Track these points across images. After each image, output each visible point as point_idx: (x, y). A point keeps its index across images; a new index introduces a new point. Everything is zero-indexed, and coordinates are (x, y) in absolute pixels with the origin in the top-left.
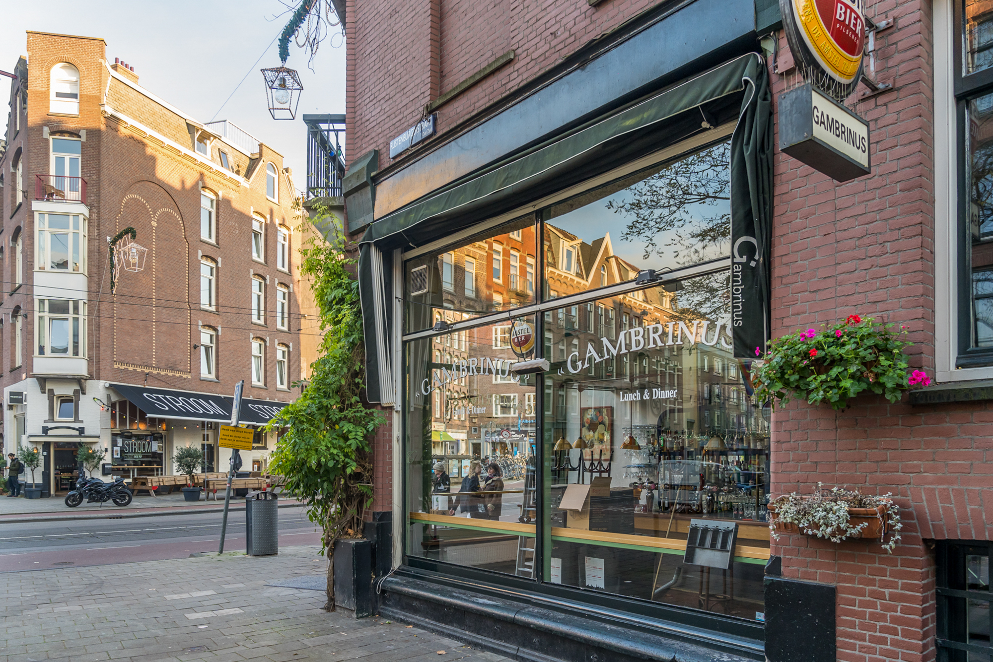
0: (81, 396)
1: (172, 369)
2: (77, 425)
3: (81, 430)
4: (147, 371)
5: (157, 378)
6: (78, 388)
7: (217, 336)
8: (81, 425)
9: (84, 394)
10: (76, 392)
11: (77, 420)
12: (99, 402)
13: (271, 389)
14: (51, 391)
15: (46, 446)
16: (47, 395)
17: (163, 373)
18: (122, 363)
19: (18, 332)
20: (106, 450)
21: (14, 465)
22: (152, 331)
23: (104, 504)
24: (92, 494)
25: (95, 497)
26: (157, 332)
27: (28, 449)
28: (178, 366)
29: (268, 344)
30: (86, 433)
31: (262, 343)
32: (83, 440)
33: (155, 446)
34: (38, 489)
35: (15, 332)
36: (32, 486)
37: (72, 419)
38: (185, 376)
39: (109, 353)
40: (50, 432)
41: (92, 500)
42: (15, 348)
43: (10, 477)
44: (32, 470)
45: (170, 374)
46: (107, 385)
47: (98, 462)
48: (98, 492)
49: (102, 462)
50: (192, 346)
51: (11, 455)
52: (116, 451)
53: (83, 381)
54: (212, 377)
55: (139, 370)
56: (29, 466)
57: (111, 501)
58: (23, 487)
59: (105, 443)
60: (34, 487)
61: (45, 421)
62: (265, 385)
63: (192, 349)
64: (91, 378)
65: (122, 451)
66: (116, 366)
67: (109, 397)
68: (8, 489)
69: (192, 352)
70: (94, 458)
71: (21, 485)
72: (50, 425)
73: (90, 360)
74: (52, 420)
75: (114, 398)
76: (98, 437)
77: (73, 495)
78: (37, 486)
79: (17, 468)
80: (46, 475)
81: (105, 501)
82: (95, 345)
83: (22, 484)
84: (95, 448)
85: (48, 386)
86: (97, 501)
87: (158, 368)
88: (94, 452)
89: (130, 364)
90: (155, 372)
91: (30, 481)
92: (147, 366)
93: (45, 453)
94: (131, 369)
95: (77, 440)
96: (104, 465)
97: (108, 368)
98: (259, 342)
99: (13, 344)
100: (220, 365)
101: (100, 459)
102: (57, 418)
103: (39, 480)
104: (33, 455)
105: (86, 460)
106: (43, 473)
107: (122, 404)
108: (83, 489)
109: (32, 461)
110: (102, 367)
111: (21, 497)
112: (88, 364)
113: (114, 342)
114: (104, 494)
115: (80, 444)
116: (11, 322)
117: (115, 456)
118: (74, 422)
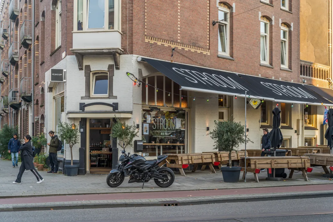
0: (116, 71)
1: (194, 45)
2: (111, 101)
3: (115, 107)
4: (173, 46)
5: (182, 54)
6: (112, 63)
7: (232, 14)
8: (115, 101)
9: (118, 68)
10: (110, 67)
11: (111, 96)
12: (131, 76)
13: (276, 68)
14: (88, 67)
15: (83, 121)
16: (84, 71)
17: (186, 49)
18: (152, 38)
19: (58, 17)
20: (138, 126)
21: (54, 142)
22: (177, 6)
23: (146, 184)
24: (134, 173)
25: (137, 176)
26: (181, 7)
27: (67, 126)
28: (199, 43)
29: (273, 23)
30: (120, 109)
31: (268, 22)
32: (118, 116)
33: (178, 124)
34: (76, 166)
35: (55, 19)
36: (70, 163)
37: (107, 95)
38: (205, 53)
39: (140, 26)
40: (87, 109)
41: (133, 179)
42: (55, 33)
43: (50, 153)
44: (71, 147)
45: (193, 50)
46: (139, 59)
47: (131, 139)
48: (140, 171)
49: (135, 139)
50: (211, 23)
51: (52, 132)
52: (146, 128)
53: (117, 55)
54: (227, 54)
55: (166, 45)
56: (68, 142)
57: (152, 181)
58: (61, 164)
59: (136, 119)
60: (72, 165)
61: (82, 98)
62: (271, 64)
63: (211, 26)
64: (125, 52)
65: (151, 128)
66: (147, 41)
67: (140, 72)
68: (48, 165)
69: (211, 29)
70: (127, 135)
71: (59, 162)
72: (87, 101)
73: (123, 34)
74: (88, 96)
75: (145, 74)
76: (131, 113)
77: (115, 174)
78: (75, 163)
79: (57, 146)
80: (82, 151)
81: (147, 181)
82: (128, 19)
83: (61, 161)
84: (129, 123)
85: (86, 63)
86: (138, 181)
87: (182, 44)
88: (127, 128)
89: (159, 39)
90: (180, 48)
91: (68, 158)
92: (173, 41)
93: (82, 130)
94: (159, 43)
95: (112, 116)
96: (136, 142)
97: (140, 41)
98: (266, 21)
99: (54, 30)
100: (234, 43)
101: (133, 135)
102: (92, 94)
103: (76, 157)
104: (72, 131)
105: (120, 136)
106: (80, 149)
107: (151, 80)
108: (125, 167)
109: (70, 137)
110: (134, 40)
111: (60, 173)
112: (122, 38)
113: (145, 16)
114: (146, 173)
115: (114, 120)
116: (51, 9)
117: (145, 133)
118: (109, 98)
